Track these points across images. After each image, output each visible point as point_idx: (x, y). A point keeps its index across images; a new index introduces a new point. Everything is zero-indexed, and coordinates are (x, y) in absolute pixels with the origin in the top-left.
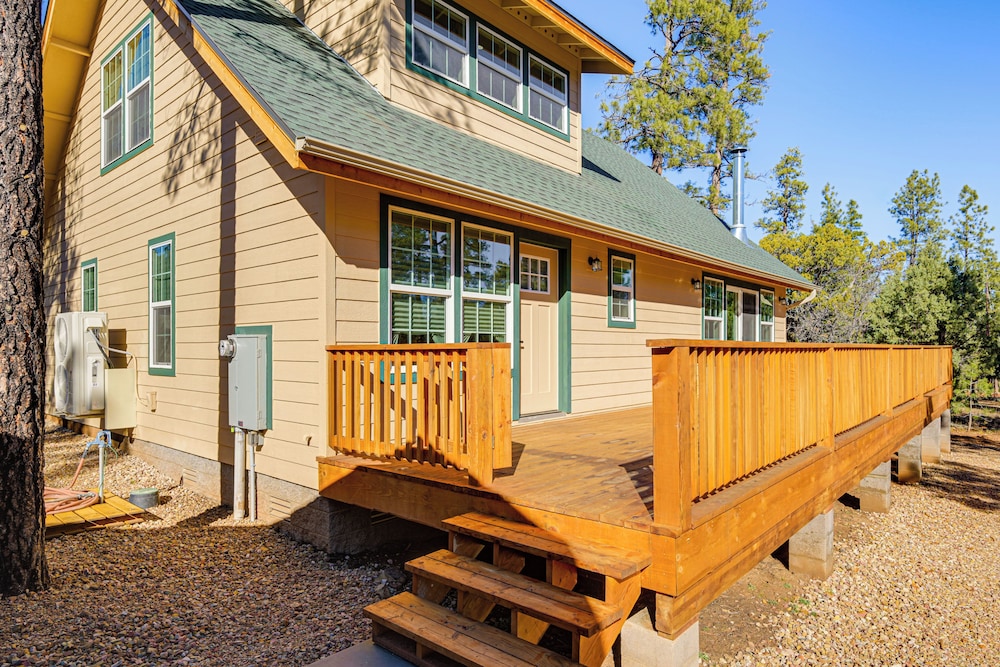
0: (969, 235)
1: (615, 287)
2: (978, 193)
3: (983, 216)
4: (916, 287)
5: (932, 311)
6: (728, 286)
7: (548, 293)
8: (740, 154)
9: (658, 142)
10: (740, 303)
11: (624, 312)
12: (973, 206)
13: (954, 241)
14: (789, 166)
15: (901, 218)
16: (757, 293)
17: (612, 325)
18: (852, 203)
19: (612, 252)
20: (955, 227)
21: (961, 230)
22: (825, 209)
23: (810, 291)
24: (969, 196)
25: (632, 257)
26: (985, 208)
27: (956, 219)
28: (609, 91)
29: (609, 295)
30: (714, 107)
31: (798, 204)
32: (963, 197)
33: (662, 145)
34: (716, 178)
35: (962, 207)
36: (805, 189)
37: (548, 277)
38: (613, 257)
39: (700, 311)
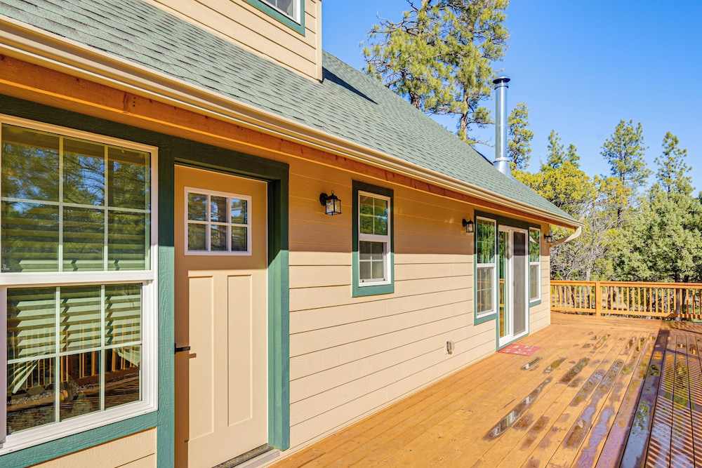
0: (671, 174)
1: (363, 237)
2: (678, 139)
3: (683, 158)
4: (670, 222)
5: (688, 246)
6: (499, 226)
7: (249, 253)
8: (503, 83)
9: (416, 85)
10: (510, 243)
11: (378, 271)
12: (674, 150)
13: (658, 178)
14: (518, 117)
15: (612, 159)
16: (526, 232)
17: (359, 292)
18: (571, 147)
19: (358, 185)
20: (660, 167)
21: (665, 170)
22: (550, 152)
23: (575, 228)
24: (671, 143)
25: (389, 192)
26: (684, 151)
27: (661, 160)
28: (372, 40)
29: (355, 249)
30: (465, 56)
31: (526, 149)
32: (666, 142)
33: (420, 87)
34: (463, 123)
35: (665, 150)
36: (531, 136)
37: (249, 226)
38: (361, 193)
39: (472, 258)
